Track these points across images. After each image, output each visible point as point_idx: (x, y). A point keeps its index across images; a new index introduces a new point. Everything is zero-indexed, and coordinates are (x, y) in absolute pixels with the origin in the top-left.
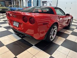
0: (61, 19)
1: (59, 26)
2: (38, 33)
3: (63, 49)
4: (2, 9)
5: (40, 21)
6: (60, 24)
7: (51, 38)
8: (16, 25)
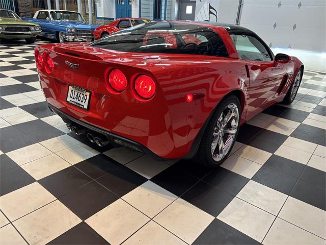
0: (256, 74)
1: (248, 102)
2: (166, 133)
3: (260, 193)
4: (7, 29)
5: (174, 84)
6: (252, 96)
7: (217, 151)
8: (77, 101)
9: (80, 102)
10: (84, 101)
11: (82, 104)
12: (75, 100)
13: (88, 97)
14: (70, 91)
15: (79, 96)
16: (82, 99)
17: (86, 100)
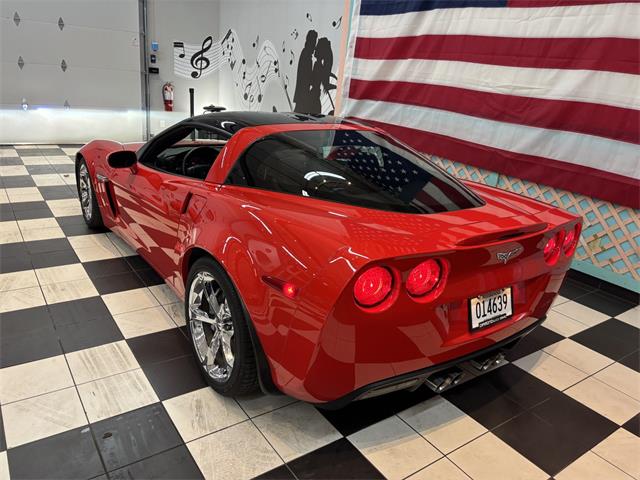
8: (494, 315)
9: (498, 313)
10: (504, 305)
11: (501, 313)
12: (489, 316)
13: (509, 296)
14: (473, 308)
15: (494, 304)
16: (499, 306)
17: (505, 303)
